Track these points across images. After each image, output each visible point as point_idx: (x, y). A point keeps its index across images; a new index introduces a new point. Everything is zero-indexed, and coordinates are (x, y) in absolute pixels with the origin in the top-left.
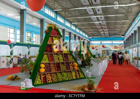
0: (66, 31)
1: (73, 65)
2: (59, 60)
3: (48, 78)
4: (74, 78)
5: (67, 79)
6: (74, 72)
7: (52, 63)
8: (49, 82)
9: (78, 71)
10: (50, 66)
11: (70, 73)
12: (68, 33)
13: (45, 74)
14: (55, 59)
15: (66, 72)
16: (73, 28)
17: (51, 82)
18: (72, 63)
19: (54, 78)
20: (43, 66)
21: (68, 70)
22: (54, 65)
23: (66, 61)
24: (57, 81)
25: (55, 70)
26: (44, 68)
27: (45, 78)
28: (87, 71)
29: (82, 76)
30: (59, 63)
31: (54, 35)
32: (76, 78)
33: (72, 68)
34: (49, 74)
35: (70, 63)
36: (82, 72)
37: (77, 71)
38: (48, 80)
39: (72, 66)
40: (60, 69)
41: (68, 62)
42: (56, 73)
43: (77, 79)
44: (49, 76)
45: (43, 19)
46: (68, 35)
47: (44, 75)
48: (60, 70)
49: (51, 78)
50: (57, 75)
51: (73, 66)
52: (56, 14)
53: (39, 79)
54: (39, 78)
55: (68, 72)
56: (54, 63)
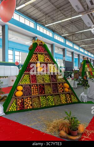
0: (75, 53)
1: (62, 86)
2: (43, 81)
3: (27, 103)
4: (64, 103)
5: (54, 104)
6: (64, 94)
7: (35, 85)
8: (28, 108)
9: (69, 94)
10: (31, 88)
11: (58, 96)
12: (77, 55)
13: (23, 98)
14: (39, 80)
15: (53, 95)
16: (82, 50)
17: (31, 108)
18: (61, 84)
19: (34, 104)
20: (20, 88)
21: (56, 93)
22: (37, 87)
23: (53, 82)
24: (39, 107)
25: (37, 93)
26: (22, 91)
27: (23, 103)
28: (82, 94)
29: (74, 100)
30: (44, 84)
31: (40, 52)
32: (66, 102)
33: (61, 90)
34: (29, 98)
35: (59, 84)
36: (75, 95)
37: (67, 94)
38: (26, 106)
39: (61, 88)
40: (44, 91)
41: (57, 83)
42: (38, 97)
43: (67, 104)
44: (29, 101)
45: (53, 44)
46: (77, 57)
47: (22, 100)
48: (44, 93)
49: (30, 103)
50: (39, 99)
51: (63, 88)
52: (65, 39)
53: (15, 105)
54: (14, 103)
55: (56, 95)
56: (37, 85)
